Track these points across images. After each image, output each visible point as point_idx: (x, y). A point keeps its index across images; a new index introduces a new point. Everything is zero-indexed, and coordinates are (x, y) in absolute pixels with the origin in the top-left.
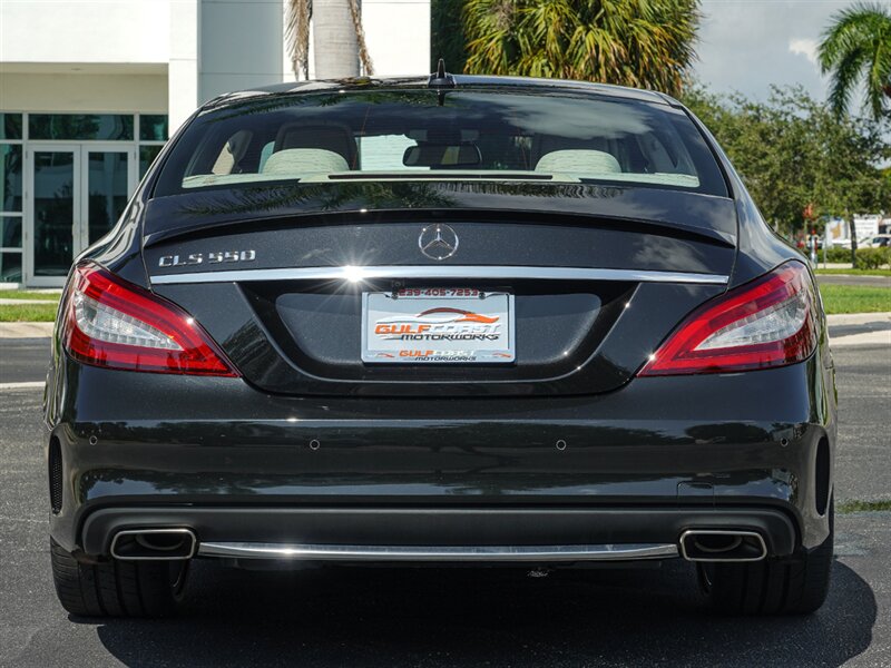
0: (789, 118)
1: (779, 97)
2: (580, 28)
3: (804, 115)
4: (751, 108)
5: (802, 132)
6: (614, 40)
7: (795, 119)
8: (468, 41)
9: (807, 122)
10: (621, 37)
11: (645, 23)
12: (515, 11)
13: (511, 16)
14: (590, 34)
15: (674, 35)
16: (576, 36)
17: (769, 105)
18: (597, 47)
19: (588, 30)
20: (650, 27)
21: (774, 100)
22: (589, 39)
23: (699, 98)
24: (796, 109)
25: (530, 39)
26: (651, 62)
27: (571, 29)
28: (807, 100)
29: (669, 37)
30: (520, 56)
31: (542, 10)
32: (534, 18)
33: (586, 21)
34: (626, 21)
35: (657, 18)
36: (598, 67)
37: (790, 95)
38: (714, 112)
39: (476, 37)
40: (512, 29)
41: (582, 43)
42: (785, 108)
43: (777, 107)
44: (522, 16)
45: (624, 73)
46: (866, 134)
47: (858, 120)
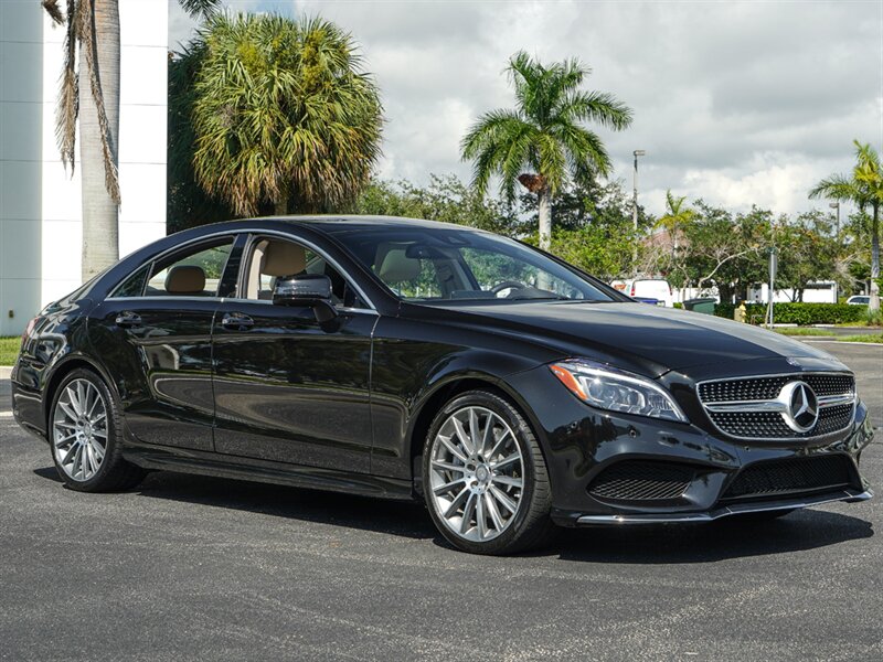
0: (446, 201)
1: (437, 184)
2: (288, 129)
3: (458, 199)
4: (416, 192)
5: (456, 212)
6: (316, 138)
7: (451, 202)
8: (197, 137)
9: (459, 204)
10: (322, 136)
11: (341, 125)
12: (236, 113)
13: (233, 118)
14: (296, 134)
15: (364, 135)
16: (285, 135)
17: (430, 190)
18: (302, 144)
19: (295, 130)
20: (345, 129)
21: (433, 186)
22: (296, 137)
23: (372, 183)
24: (451, 194)
25: (248, 137)
26: (345, 156)
27: (281, 129)
28: (459, 187)
29: (359, 136)
30: (240, 149)
31: (258, 113)
32: (251, 120)
33: (293, 123)
34: (326, 123)
35: (349, 122)
36: (303, 160)
37: (446, 182)
38: (383, 194)
39: (204, 134)
40: (234, 128)
41: (291, 140)
42: (442, 193)
43: (435, 192)
44: (242, 118)
45: (324, 166)
46: (506, 215)
47: (499, 204)
